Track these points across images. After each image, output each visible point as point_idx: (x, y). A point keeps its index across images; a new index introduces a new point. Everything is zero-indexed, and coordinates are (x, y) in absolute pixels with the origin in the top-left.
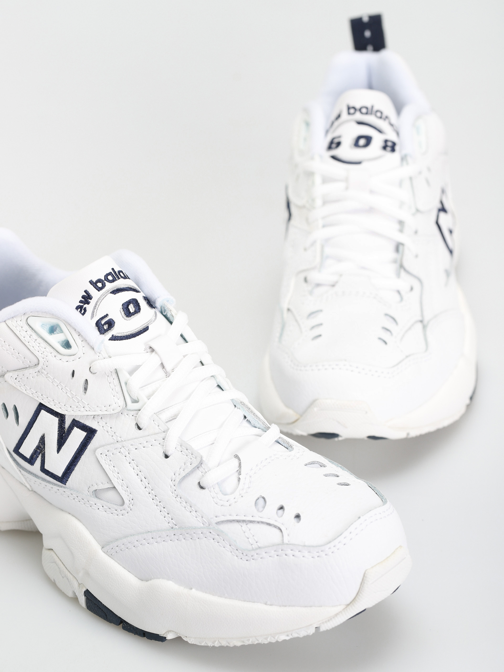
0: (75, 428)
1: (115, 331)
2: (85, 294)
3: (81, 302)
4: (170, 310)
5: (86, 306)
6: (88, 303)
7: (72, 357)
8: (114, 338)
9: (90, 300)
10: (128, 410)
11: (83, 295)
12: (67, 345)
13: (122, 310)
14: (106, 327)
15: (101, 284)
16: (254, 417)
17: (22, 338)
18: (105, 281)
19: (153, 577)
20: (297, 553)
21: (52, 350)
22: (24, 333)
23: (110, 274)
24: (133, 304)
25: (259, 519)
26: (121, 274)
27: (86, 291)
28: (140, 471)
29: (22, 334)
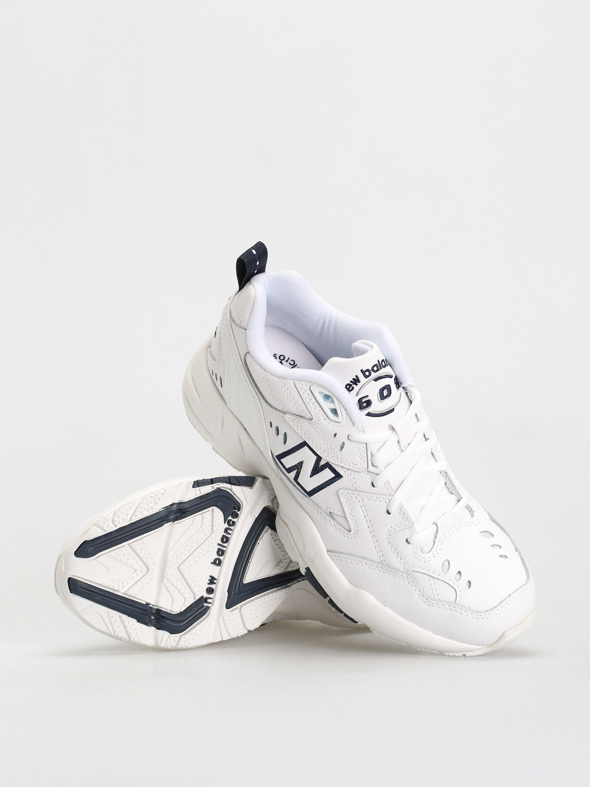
0: (327, 468)
1: (371, 409)
2: (355, 378)
3: (351, 382)
4: (411, 392)
5: (354, 386)
6: (357, 385)
7: (337, 424)
8: (369, 414)
9: (358, 383)
10: (368, 472)
11: (354, 378)
12: (335, 411)
13: (379, 394)
14: (365, 405)
15: (368, 373)
16: (452, 486)
17: (304, 399)
18: (372, 371)
19: (360, 587)
20: (463, 612)
21: (324, 414)
22: (307, 396)
23: (376, 365)
24: (387, 389)
25: (443, 579)
26: (383, 363)
27: (356, 376)
28: (367, 515)
29: (304, 396)
